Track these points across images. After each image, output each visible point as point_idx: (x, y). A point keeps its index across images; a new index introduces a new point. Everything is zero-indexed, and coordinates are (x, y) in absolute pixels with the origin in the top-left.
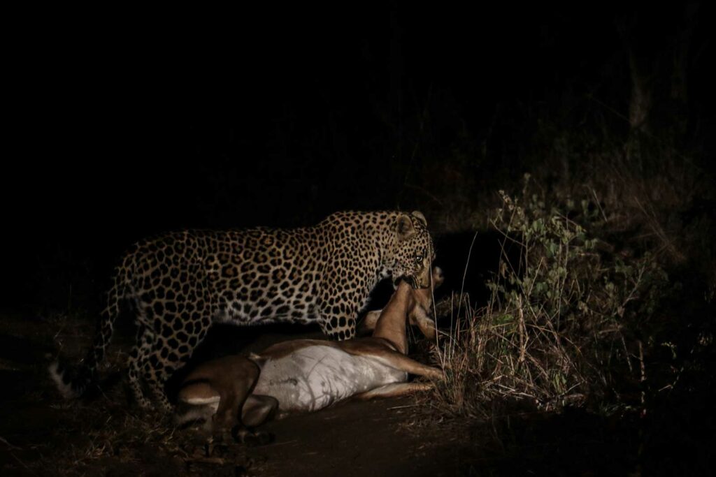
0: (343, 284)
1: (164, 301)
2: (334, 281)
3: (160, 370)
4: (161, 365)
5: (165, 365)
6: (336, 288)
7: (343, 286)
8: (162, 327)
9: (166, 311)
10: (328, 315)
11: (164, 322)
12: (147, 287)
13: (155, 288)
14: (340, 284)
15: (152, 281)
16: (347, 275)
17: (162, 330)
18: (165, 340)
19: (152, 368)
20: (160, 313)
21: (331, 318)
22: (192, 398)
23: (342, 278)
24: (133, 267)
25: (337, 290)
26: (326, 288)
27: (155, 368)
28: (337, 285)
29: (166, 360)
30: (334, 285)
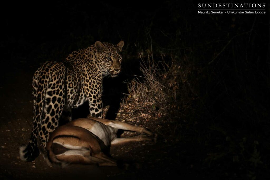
0: (96, 87)
1: (58, 96)
2: (92, 87)
3: (47, 135)
4: (47, 132)
5: (49, 132)
6: (94, 90)
7: (97, 89)
8: (51, 110)
9: (56, 102)
10: (95, 104)
11: (53, 107)
12: (53, 88)
13: (56, 89)
14: (95, 88)
15: (56, 85)
16: (96, 83)
17: (51, 112)
18: (51, 118)
19: (43, 134)
20: (53, 102)
21: (97, 105)
22: (66, 144)
23: (94, 85)
24: (50, 79)
25: (95, 91)
26: (89, 91)
27: (45, 134)
28: (94, 88)
29: (49, 129)
30: (92, 89)
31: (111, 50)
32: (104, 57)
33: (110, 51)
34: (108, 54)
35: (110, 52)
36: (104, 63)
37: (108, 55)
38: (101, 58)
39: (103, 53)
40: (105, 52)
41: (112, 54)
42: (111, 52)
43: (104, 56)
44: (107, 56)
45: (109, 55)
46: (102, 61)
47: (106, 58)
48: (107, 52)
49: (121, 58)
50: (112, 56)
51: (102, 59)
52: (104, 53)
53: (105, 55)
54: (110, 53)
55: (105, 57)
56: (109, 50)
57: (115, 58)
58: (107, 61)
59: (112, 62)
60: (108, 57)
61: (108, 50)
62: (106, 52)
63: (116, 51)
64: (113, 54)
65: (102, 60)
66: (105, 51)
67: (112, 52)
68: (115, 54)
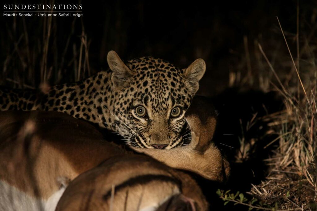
31: (150, 84)
32: (128, 105)
33: (148, 87)
34: (140, 98)
35: (147, 90)
36: (126, 119)
37: (139, 100)
38: (121, 105)
39: (128, 91)
40: (132, 89)
41: (150, 98)
42: (150, 89)
43: (128, 100)
44: (136, 103)
45: (141, 100)
46: (121, 114)
47: (134, 108)
48: (140, 90)
49: (181, 113)
50: (150, 103)
51: (123, 109)
52: (130, 93)
53: (132, 100)
54: (145, 95)
55: (130, 104)
56: (145, 84)
57: (157, 111)
58: (134, 118)
59: (149, 122)
60: (139, 105)
61: (141, 83)
62: (136, 90)
63: (167, 92)
64: (152, 100)
65: (121, 110)
66: (132, 86)
67: (152, 90)
68: (161, 100)
